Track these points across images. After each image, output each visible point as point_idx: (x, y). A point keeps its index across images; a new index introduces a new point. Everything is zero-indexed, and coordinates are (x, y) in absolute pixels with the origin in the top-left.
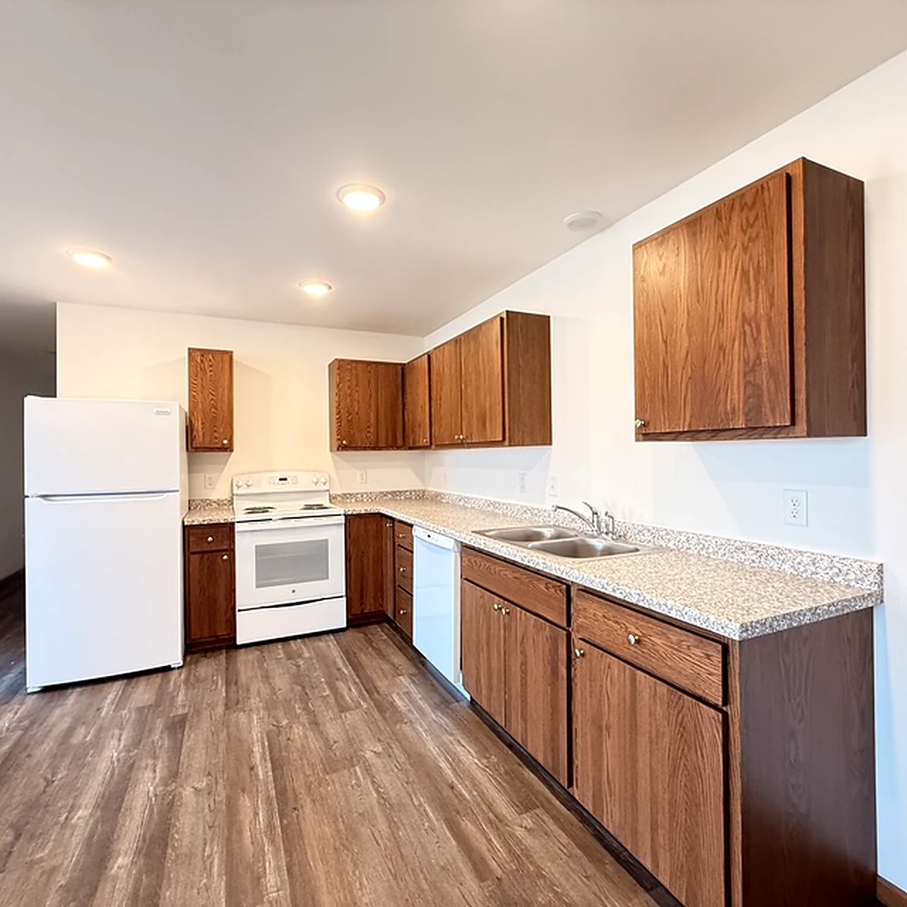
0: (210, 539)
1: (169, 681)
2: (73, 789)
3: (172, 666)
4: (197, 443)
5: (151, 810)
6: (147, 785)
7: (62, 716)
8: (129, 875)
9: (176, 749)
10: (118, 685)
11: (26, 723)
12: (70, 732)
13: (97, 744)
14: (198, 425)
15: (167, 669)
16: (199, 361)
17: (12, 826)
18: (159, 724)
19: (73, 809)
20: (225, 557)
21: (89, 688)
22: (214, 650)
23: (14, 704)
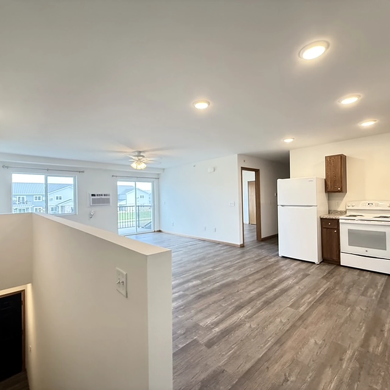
0: (330, 224)
1: (312, 266)
2: (276, 276)
3: (315, 263)
4: (329, 190)
5: (287, 286)
6: (290, 282)
7: (283, 263)
8: (276, 292)
9: (301, 279)
10: (299, 262)
11: (276, 261)
12: (283, 266)
13: (286, 270)
14: (329, 183)
15: (314, 263)
16: (329, 160)
17: (264, 275)
18: (302, 273)
19: (275, 278)
20: (335, 231)
21: (292, 260)
22: (332, 264)
23: (276, 257)
